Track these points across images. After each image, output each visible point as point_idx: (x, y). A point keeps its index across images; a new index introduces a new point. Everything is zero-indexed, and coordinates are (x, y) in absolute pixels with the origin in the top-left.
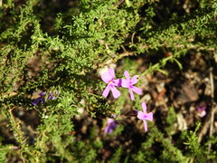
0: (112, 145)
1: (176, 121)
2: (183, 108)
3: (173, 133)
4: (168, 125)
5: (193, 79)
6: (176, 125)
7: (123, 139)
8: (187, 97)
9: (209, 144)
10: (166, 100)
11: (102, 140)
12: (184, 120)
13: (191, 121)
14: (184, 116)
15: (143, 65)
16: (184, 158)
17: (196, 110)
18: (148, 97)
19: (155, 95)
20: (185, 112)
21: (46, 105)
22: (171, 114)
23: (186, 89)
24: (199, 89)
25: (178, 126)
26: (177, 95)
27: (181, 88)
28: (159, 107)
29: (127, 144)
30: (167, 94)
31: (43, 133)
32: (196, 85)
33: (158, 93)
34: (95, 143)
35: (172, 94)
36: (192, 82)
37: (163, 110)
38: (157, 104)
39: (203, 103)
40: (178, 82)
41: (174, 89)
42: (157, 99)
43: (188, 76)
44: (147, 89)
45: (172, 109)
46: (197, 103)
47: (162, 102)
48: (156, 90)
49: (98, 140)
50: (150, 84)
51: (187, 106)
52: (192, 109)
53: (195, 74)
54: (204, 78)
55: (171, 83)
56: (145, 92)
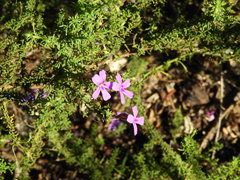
0: (114, 142)
1: (183, 124)
2: (192, 111)
3: (178, 135)
4: (174, 127)
5: (205, 81)
6: (182, 128)
7: (127, 137)
8: (197, 99)
9: (214, 150)
10: (175, 101)
11: (104, 137)
12: (191, 123)
13: (199, 124)
14: (192, 119)
15: (154, 62)
16: (183, 163)
17: (205, 113)
18: (156, 97)
19: (164, 95)
20: (193, 115)
21: (36, 102)
22: (178, 116)
23: (196, 91)
24: (211, 91)
25: (184, 129)
26: (186, 97)
27: (191, 89)
28: (167, 107)
29: (130, 143)
30: (176, 95)
31: (39, 127)
32: (207, 87)
33: (167, 93)
34: (96, 140)
35: (182, 95)
36: (204, 84)
37: (170, 111)
38: (165, 104)
39: (213, 107)
40: (189, 83)
41: (184, 90)
42: (165, 99)
43: (200, 77)
44: (156, 87)
45: (179, 111)
46: (207, 106)
47: (170, 102)
48: (165, 89)
49: (100, 136)
50: (160, 83)
51: (196, 108)
52: (201, 112)
53: (208, 76)
54: (216, 81)
55: (182, 84)
56: (154, 91)
